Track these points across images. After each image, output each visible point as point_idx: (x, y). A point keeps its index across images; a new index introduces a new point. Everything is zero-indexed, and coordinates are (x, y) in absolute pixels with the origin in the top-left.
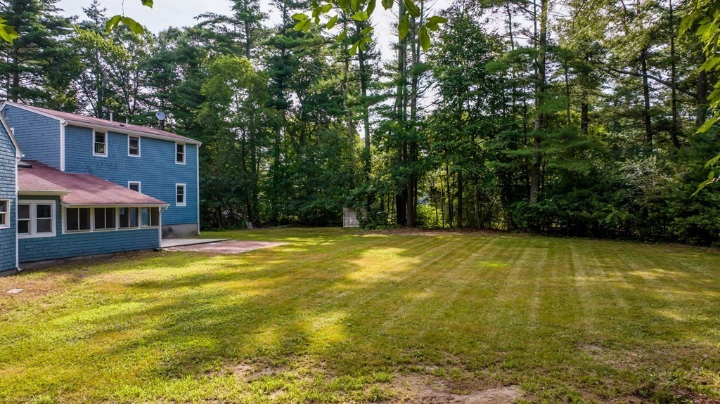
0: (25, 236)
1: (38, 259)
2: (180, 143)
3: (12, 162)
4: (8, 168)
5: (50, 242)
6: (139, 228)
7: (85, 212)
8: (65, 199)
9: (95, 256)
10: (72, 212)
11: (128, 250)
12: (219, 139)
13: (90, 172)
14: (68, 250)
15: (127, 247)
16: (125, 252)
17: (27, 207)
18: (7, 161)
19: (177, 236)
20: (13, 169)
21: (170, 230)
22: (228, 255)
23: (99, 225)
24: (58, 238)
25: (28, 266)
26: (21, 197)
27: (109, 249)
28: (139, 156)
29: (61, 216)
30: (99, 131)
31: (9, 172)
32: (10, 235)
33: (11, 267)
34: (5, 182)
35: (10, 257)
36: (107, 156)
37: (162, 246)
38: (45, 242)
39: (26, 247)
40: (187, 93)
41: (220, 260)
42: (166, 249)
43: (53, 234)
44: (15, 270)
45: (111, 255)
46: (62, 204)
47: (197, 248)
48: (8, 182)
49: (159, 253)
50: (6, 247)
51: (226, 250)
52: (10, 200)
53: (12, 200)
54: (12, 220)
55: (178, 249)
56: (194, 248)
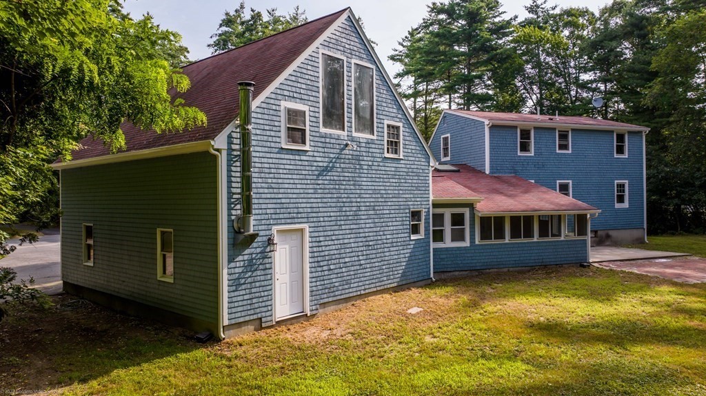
0: (440, 245)
1: (452, 270)
2: (620, 132)
3: (427, 171)
4: (422, 178)
5: (464, 252)
6: (562, 238)
7: (499, 221)
8: (478, 206)
9: (511, 269)
10: (485, 221)
11: (548, 264)
12: (677, 121)
13: (515, 173)
14: (482, 261)
15: (548, 260)
16: (545, 266)
17: (442, 215)
18: (421, 171)
19: (617, 244)
20: (427, 178)
21: (608, 236)
22: (681, 285)
23: (515, 234)
24: (472, 248)
25: (443, 276)
26: (435, 205)
27: (527, 261)
28: (570, 152)
29: (474, 224)
30: (524, 128)
31: (423, 182)
32: (424, 245)
33: (426, 277)
34: (419, 192)
35: (425, 267)
36: (533, 155)
37: (591, 261)
38: (458, 252)
39: (442, 257)
40: (634, 72)
41: (667, 295)
42: (596, 265)
43: (467, 244)
44: (430, 280)
45: (529, 268)
46: (475, 212)
47: (638, 266)
48: (422, 192)
49: (587, 269)
50: (420, 257)
51: (679, 276)
52: (424, 210)
53: (426, 210)
54: (427, 229)
55: (612, 266)
56: (633, 265)
